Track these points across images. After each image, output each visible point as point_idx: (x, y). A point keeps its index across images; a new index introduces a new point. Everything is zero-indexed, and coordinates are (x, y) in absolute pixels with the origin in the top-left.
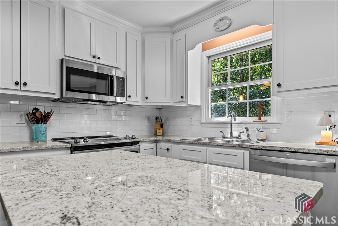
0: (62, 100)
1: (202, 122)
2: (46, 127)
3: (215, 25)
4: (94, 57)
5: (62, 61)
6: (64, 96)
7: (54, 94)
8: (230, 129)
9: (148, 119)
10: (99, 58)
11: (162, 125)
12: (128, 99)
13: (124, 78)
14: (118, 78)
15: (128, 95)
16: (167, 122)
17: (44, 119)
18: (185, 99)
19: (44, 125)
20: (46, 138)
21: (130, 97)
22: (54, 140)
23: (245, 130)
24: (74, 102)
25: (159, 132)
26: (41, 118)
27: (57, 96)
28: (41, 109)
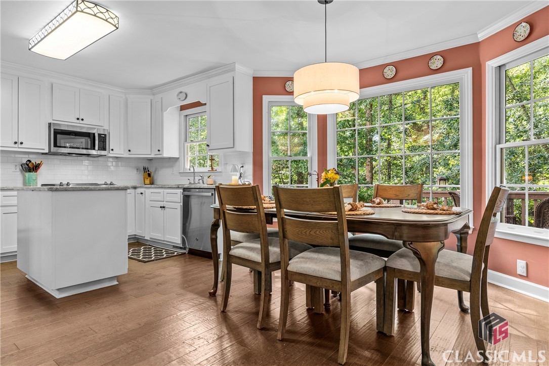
0: (50, 153)
1: (180, 172)
2: (37, 175)
3: (178, 95)
4: (78, 119)
5: (50, 124)
6: (52, 151)
7: (44, 149)
8: (193, 177)
9: (137, 169)
10: (82, 120)
11: (149, 175)
12: (111, 152)
13: (106, 135)
14: (99, 135)
15: (111, 148)
16: (157, 172)
17: (36, 168)
18: (161, 152)
19: (35, 173)
20: (37, 183)
21: (112, 150)
22: (42, 185)
23: (200, 178)
24: (61, 155)
25: (147, 181)
26: (33, 168)
27: (46, 151)
28: (33, 161)
